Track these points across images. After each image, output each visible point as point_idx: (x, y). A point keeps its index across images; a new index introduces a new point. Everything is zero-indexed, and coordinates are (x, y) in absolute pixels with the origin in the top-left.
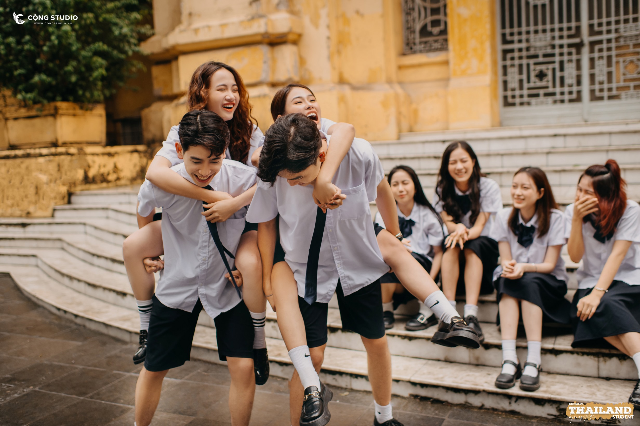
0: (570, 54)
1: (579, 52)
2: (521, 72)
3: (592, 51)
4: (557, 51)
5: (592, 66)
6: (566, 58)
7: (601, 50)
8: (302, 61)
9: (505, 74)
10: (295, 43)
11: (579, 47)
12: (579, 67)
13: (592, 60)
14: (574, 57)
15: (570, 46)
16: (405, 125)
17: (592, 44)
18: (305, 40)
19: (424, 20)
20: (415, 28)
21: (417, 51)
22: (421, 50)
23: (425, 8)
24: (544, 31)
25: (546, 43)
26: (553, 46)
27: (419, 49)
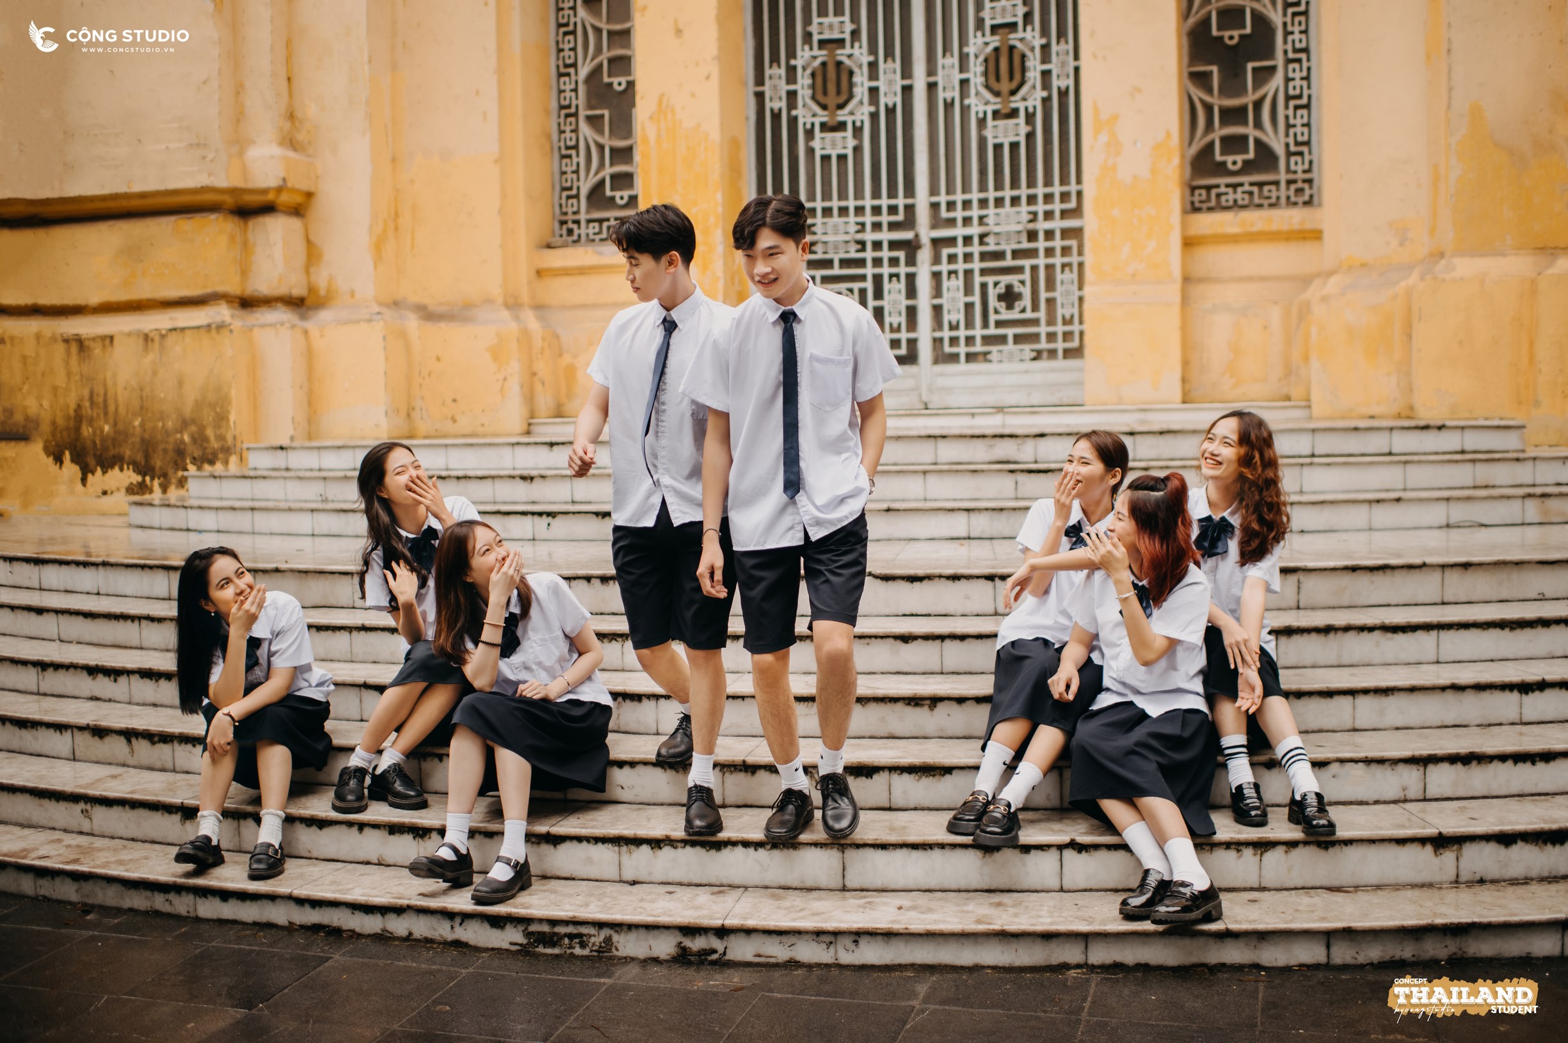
0: (894, 262)
1: (911, 261)
3: (936, 260)
4: (869, 255)
5: (938, 292)
6: (886, 270)
7: (952, 258)
8: (312, 254)
10: (297, 212)
11: (911, 248)
12: (911, 292)
13: (936, 276)
14: (903, 270)
15: (893, 245)
16: (544, 401)
17: (936, 243)
18: (320, 207)
19: (596, 174)
20: (578, 188)
21: (583, 238)
22: (591, 237)
23: (601, 148)
24: (843, 211)
25: (847, 238)
26: (862, 244)
27: (588, 235)
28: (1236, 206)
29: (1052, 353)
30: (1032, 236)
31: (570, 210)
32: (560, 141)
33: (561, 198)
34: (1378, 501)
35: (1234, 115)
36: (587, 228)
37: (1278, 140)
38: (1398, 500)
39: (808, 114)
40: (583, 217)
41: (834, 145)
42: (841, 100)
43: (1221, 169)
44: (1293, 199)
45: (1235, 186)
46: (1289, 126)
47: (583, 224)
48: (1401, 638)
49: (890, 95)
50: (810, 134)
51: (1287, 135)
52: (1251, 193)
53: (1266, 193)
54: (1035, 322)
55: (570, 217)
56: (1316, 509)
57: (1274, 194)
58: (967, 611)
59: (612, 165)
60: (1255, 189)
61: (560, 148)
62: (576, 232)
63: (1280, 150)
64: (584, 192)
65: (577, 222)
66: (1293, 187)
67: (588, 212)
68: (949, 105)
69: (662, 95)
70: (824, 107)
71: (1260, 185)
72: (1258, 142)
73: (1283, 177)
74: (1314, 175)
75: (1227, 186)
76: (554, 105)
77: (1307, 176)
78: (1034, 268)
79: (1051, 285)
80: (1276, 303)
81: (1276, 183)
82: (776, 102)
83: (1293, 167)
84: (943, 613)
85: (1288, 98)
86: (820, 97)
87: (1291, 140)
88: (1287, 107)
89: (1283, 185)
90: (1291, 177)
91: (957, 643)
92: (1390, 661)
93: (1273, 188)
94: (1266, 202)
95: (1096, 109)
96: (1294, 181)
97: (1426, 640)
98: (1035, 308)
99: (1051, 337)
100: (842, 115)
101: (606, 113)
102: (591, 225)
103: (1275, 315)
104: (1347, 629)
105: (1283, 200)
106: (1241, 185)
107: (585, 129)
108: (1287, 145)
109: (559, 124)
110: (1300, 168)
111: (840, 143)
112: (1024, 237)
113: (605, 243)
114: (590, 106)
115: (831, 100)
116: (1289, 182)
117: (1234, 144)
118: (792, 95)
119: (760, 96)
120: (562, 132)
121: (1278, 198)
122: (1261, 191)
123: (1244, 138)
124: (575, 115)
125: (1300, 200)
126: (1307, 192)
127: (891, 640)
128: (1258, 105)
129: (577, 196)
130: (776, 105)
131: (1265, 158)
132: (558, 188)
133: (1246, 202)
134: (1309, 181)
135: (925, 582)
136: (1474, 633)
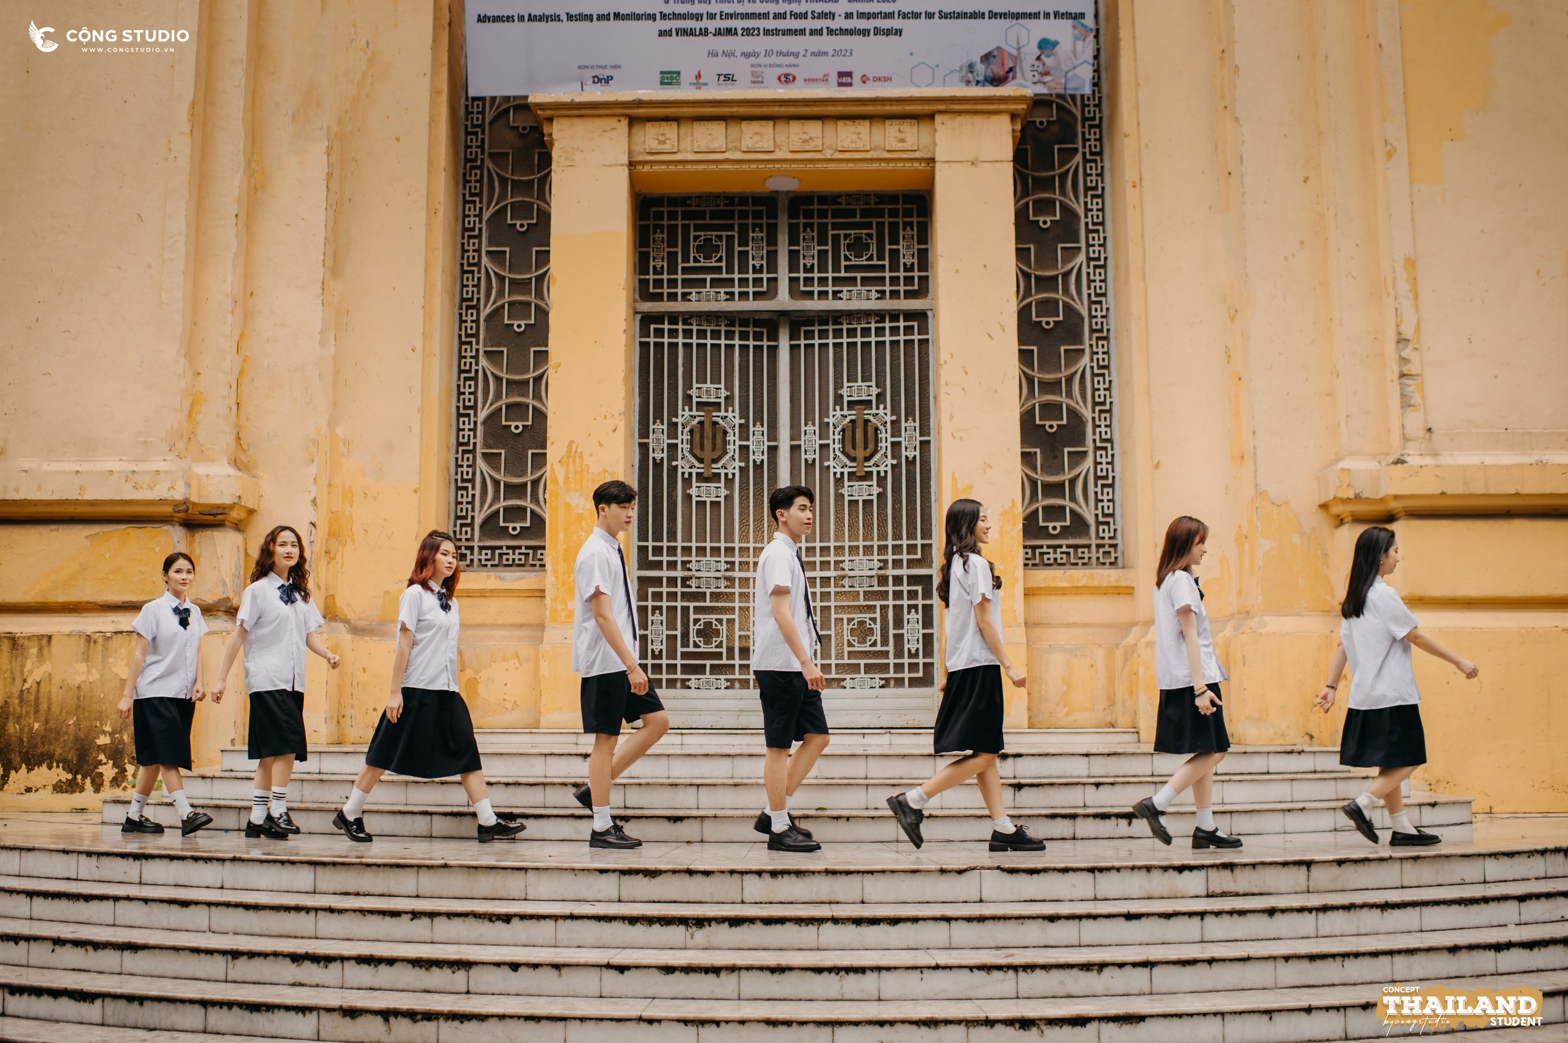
2: (671, 625)
9: (644, 625)
19: (490, 506)
20: (473, 517)
21: (476, 562)
22: (484, 562)
23: (496, 483)
24: (716, 551)
25: (718, 574)
26: (731, 580)
27: (480, 560)
28: (1057, 563)
29: (899, 682)
30: (883, 580)
31: (464, 537)
32: (457, 474)
33: (455, 526)
34: (1289, 811)
35: (1054, 489)
36: (480, 554)
37: (1090, 512)
38: (1302, 809)
39: (685, 464)
40: (476, 544)
41: (709, 495)
42: (716, 455)
43: (1043, 533)
44: (1101, 560)
45: (1055, 547)
46: (1097, 501)
47: (476, 550)
48: (1397, 913)
49: (758, 455)
50: (687, 482)
51: (1096, 508)
52: (1068, 554)
53: (1080, 555)
54: (885, 654)
55: (464, 543)
56: (1248, 816)
57: (1086, 555)
58: (1073, 897)
59: (505, 499)
60: (1071, 550)
61: (456, 480)
62: (469, 557)
63: (1091, 520)
64: (478, 522)
65: (471, 548)
66: (1101, 550)
67: (480, 540)
68: (810, 466)
69: (572, 442)
70: (701, 461)
71: (1076, 547)
72: (1072, 511)
73: (1094, 542)
74: (1119, 541)
75: (1049, 547)
76: (453, 441)
77: (1112, 542)
78: (884, 608)
79: (899, 623)
80: (1100, 646)
81: (1089, 546)
82: (658, 454)
83: (1101, 534)
84: (1055, 898)
85: (1097, 478)
86: (697, 452)
87: (1099, 512)
88: (1096, 486)
89: (1094, 547)
90: (1100, 542)
91: (1091, 921)
92: (1391, 931)
93: (1086, 550)
94: (1080, 562)
95: (954, 479)
96: (1103, 546)
97: (1412, 914)
98: (885, 642)
99: (899, 667)
100: (717, 468)
101: (503, 452)
102: (484, 552)
103: (1100, 655)
104: (1363, 906)
105: (1094, 560)
106: (1061, 546)
107: (481, 464)
108: (1097, 515)
109: (457, 459)
110: (1107, 535)
111: (713, 491)
112: (875, 581)
113: (496, 568)
114: (486, 445)
115: (707, 455)
116: (1098, 546)
117: (1054, 512)
118: (673, 448)
119: (644, 447)
120: (458, 466)
121: (1090, 558)
122: (1076, 552)
123: (1062, 508)
124: (473, 451)
125: (1107, 561)
126: (1113, 555)
127: (1040, 921)
128: (1073, 482)
129: (471, 525)
130: (658, 456)
131: (1079, 525)
132: (453, 516)
133: (1064, 561)
134: (1115, 546)
135: (1042, 875)
136: (1443, 908)
